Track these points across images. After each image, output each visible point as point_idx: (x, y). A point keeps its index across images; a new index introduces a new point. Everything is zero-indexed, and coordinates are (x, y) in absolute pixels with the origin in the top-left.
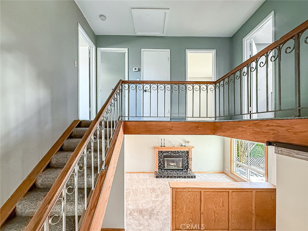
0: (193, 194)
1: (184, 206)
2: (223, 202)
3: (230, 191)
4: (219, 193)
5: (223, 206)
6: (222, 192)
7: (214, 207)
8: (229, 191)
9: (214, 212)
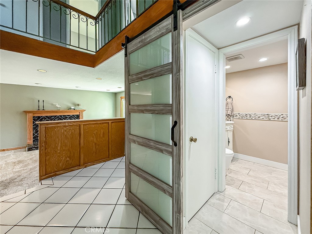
0: (70, 129)
1: (58, 144)
2: (104, 133)
3: (110, 122)
4: (100, 125)
5: (103, 136)
6: (103, 123)
7: (95, 139)
8: (108, 122)
9: (95, 144)
